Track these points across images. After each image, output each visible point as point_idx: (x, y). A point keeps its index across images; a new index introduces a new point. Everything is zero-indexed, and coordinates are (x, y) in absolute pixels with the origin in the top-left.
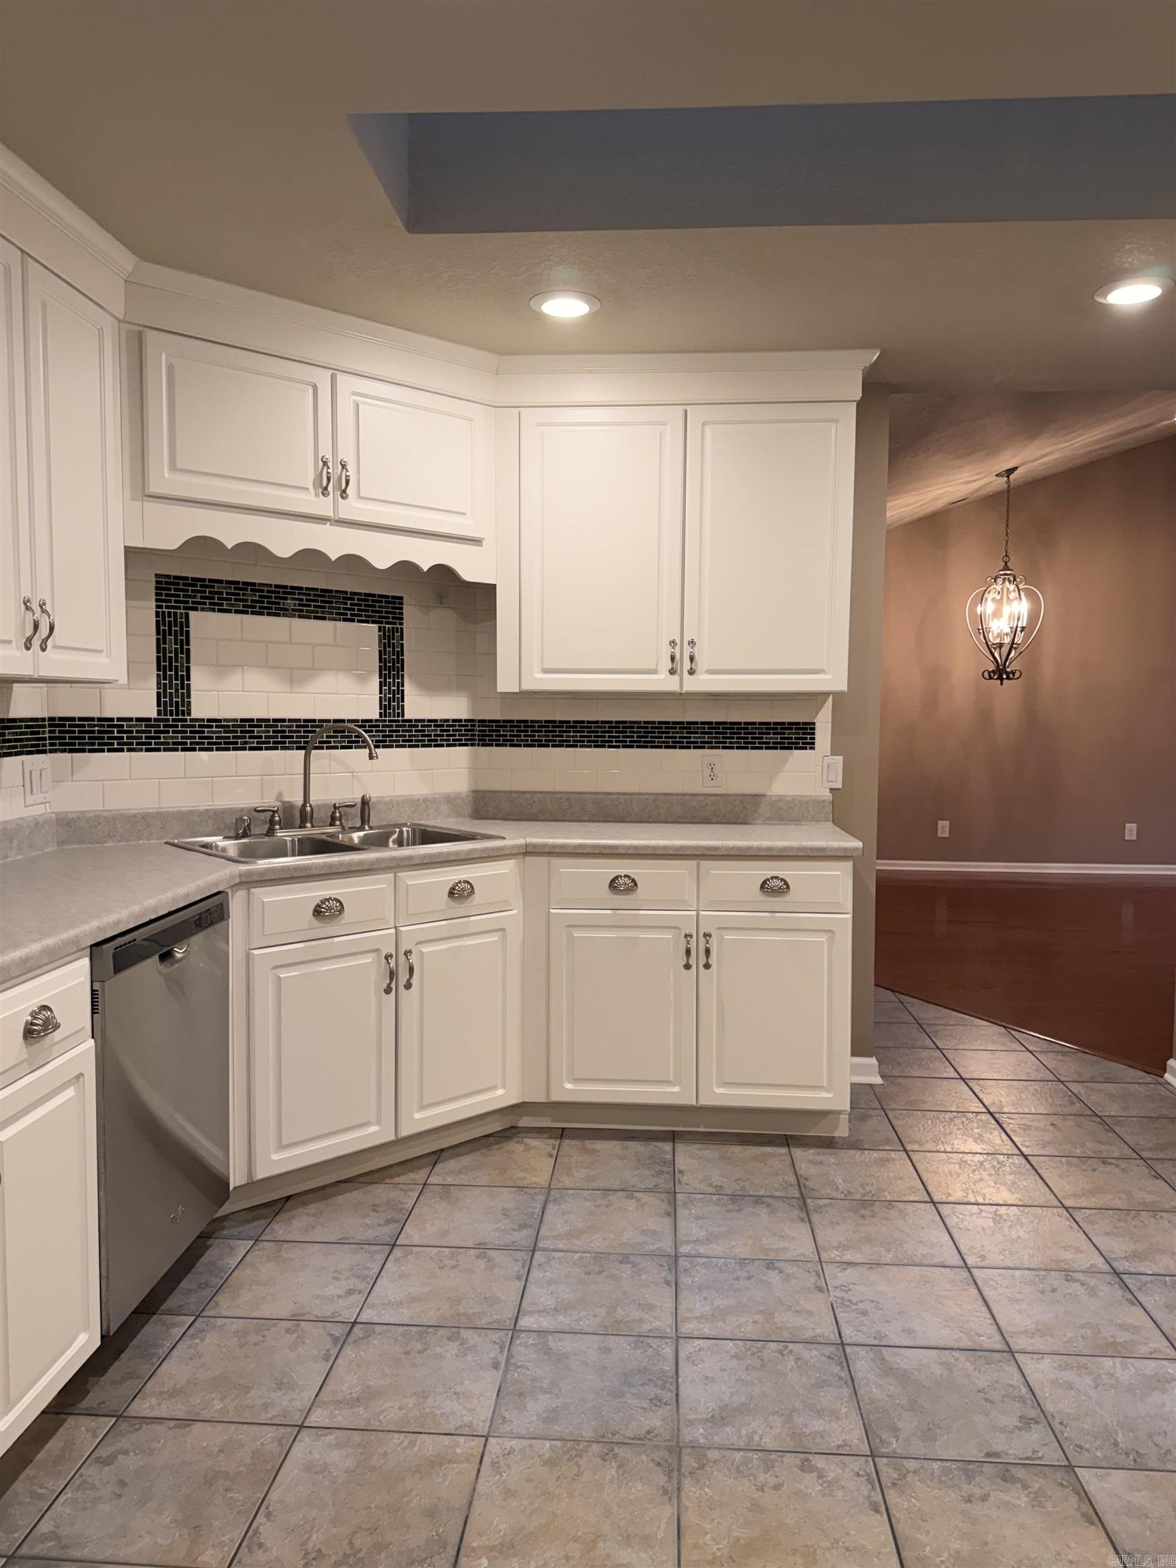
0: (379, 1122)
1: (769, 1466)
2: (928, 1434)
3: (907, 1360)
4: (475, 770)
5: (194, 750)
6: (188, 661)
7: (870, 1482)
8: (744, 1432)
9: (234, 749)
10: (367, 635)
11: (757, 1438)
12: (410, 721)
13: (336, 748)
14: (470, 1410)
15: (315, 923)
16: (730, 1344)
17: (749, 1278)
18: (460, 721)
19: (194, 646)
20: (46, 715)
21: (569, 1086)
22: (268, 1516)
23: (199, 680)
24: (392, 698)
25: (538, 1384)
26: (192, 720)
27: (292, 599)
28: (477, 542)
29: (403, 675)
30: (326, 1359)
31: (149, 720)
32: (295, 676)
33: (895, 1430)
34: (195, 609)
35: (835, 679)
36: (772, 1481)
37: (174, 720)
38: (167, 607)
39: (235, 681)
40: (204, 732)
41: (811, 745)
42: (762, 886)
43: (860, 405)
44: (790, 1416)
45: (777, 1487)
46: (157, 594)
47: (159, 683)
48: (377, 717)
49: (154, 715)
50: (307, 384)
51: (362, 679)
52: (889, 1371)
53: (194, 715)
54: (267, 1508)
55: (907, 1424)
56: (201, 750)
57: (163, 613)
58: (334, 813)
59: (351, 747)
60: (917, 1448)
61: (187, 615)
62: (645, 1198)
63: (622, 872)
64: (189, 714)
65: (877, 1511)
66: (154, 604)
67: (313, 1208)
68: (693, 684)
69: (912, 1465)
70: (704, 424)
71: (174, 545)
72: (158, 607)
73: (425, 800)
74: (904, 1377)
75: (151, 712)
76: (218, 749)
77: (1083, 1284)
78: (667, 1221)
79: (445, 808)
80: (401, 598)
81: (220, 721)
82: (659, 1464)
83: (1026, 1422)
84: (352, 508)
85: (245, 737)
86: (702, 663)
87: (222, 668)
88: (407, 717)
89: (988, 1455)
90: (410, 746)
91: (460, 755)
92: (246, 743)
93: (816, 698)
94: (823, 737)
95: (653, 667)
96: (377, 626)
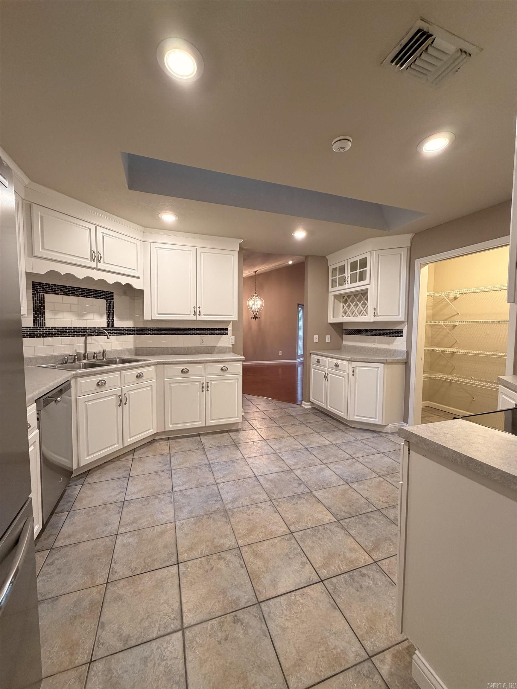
0: (118, 443)
1: (249, 509)
2: (281, 493)
3: (271, 477)
4: (135, 341)
5: (47, 337)
6: (44, 309)
7: (272, 506)
8: (240, 503)
9: (60, 337)
10: (103, 303)
11: (244, 503)
12: (116, 328)
13: (94, 336)
14: (168, 516)
15: (98, 387)
16: (230, 482)
17: (229, 466)
18: (131, 328)
19: (46, 305)
21: (171, 426)
22: (115, 563)
23: (48, 315)
24: (110, 321)
25: (184, 504)
26: (46, 328)
27: (79, 291)
28: (138, 278)
29: (114, 315)
30: (119, 513)
31: (31, 328)
32: (80, 315)
33: (274, 493)
34: (47, 293)
35: (235, 318)
36: (251, 512)
37: (39, 328)
38: (36, 292)
39: (60, 316)
40: (50, 331)
41: (227, 334)
42: (221, 369)
43: (238, 252)
44: (250, 496)
45: (252, 514)
46: (33, 288)
47: (34, 316)
48: (106, 327)
50: (88, 228)
51: (101, 315)
52: (268, 480)
53: (47, 326)
54: (114, 560)
55: (276, 492)
56: (49, 337)
57: (35, 294)
58: (94, 355)
59: (98, 336)
60: (280, 496)
61: (44, 295)
62: (197, 451)
63: (184, 368)
64: (45, 326)
65: (276, 513)
66: (32, 291)
67: (99, 472)
68: (199, 318)
69: (280, 500)
70: (201, 252)
71: (44, 272)
72: (33, 292)
73: (122, 351)
74: (271, 481)
75: (31, 325)
76: (55, 337)
77: (301, 452)
78: (204, 456)
79: (127, 353)
80: (113, 292)
81: (55, 328)
82: (223, 516)
83: (300, 484)
84: (101, 266)
85: (64, 333)
86: (202, 313)
87: (56, 312)
89: (295, 494)
90: (116, 335)
91: (131, 337)
92: (64, 335)
93: (228, 322)
94: (230, 332)
95: (189, 313)
96: (106, 300)
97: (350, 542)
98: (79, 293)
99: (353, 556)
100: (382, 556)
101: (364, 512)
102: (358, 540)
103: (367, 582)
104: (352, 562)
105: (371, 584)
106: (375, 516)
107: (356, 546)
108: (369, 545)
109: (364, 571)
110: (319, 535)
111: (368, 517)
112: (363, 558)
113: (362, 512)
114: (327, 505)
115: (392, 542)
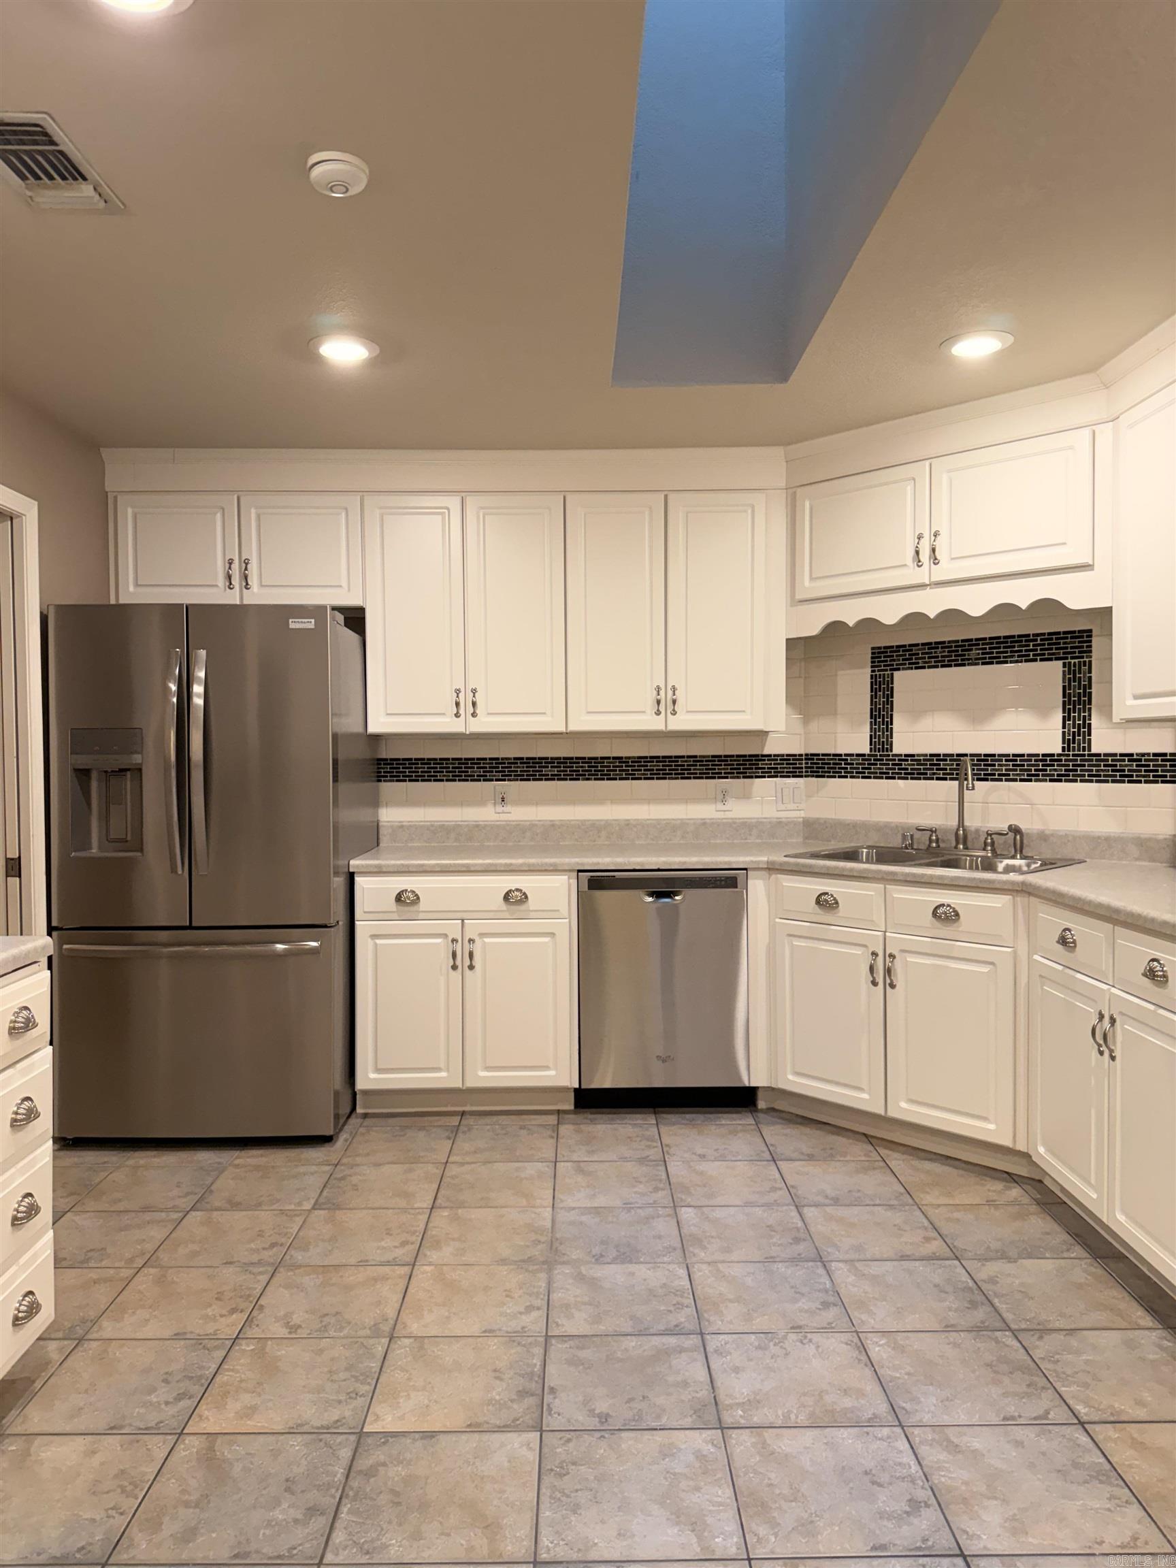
5: (894, 778)
6: (892, 710)
9: (925, 779)
10: (1053, 671)
12: (1099, 755)
13: (1015, 780)
18: (1165, 755)
19: (896, 698)
20: (803, 752)
23: (899, 723)
24: (1077, 731)
26: (893, 755)
27: (977, 649)
28: (1086, 567)
29: (1090, 709)
31: (864, 755)
32: (978, 715)
34: (898, 669)
37: (880, 755)
38: (879, 671)
39: (927, 722)
40: (902, 765)
46: (872, 662)
47: (871, 729)
48: (1060, 751)
49: (867, 751)
51: (1043, 712)
53: (895, 751)
56: (899, 778)
57: (876, 675)
58: (986, 839)
59: (1030, 780)
61: (892, 674)
64: (891, 751)
66: (869, 670)
71: (815, 631)
72: (873, 671)
73: (1108, 839)
75: (866, 750)
76: (912, 779)
79: (1134, 850)
80: (1090, 631)
81: (913, 756)
84: (949, 570)
85: (933, 769)
87: (916, 714)
88: (1094, 751)
90: (1097, 781)
91: (1164, 792)
92: (934, 774)
96: (1060, 663)
97: (274, 1419)
98: (974, 652)
99: (233, 1406)
100: (181, 1452)
101: (343, 1515)
102: (261, 1438)
103: (163, 1394)
104: (226, 1394)
105: (153, 1398)
106: (300, 1533)
107: (251, 1425)
108: (225, 1450)
109: (186, 1404)
110: (342, 1375)
111: (312, 1511)
112: (211, 1420)
113: (344, 1509)
114: (441, 1437)
115: (187, 1505)
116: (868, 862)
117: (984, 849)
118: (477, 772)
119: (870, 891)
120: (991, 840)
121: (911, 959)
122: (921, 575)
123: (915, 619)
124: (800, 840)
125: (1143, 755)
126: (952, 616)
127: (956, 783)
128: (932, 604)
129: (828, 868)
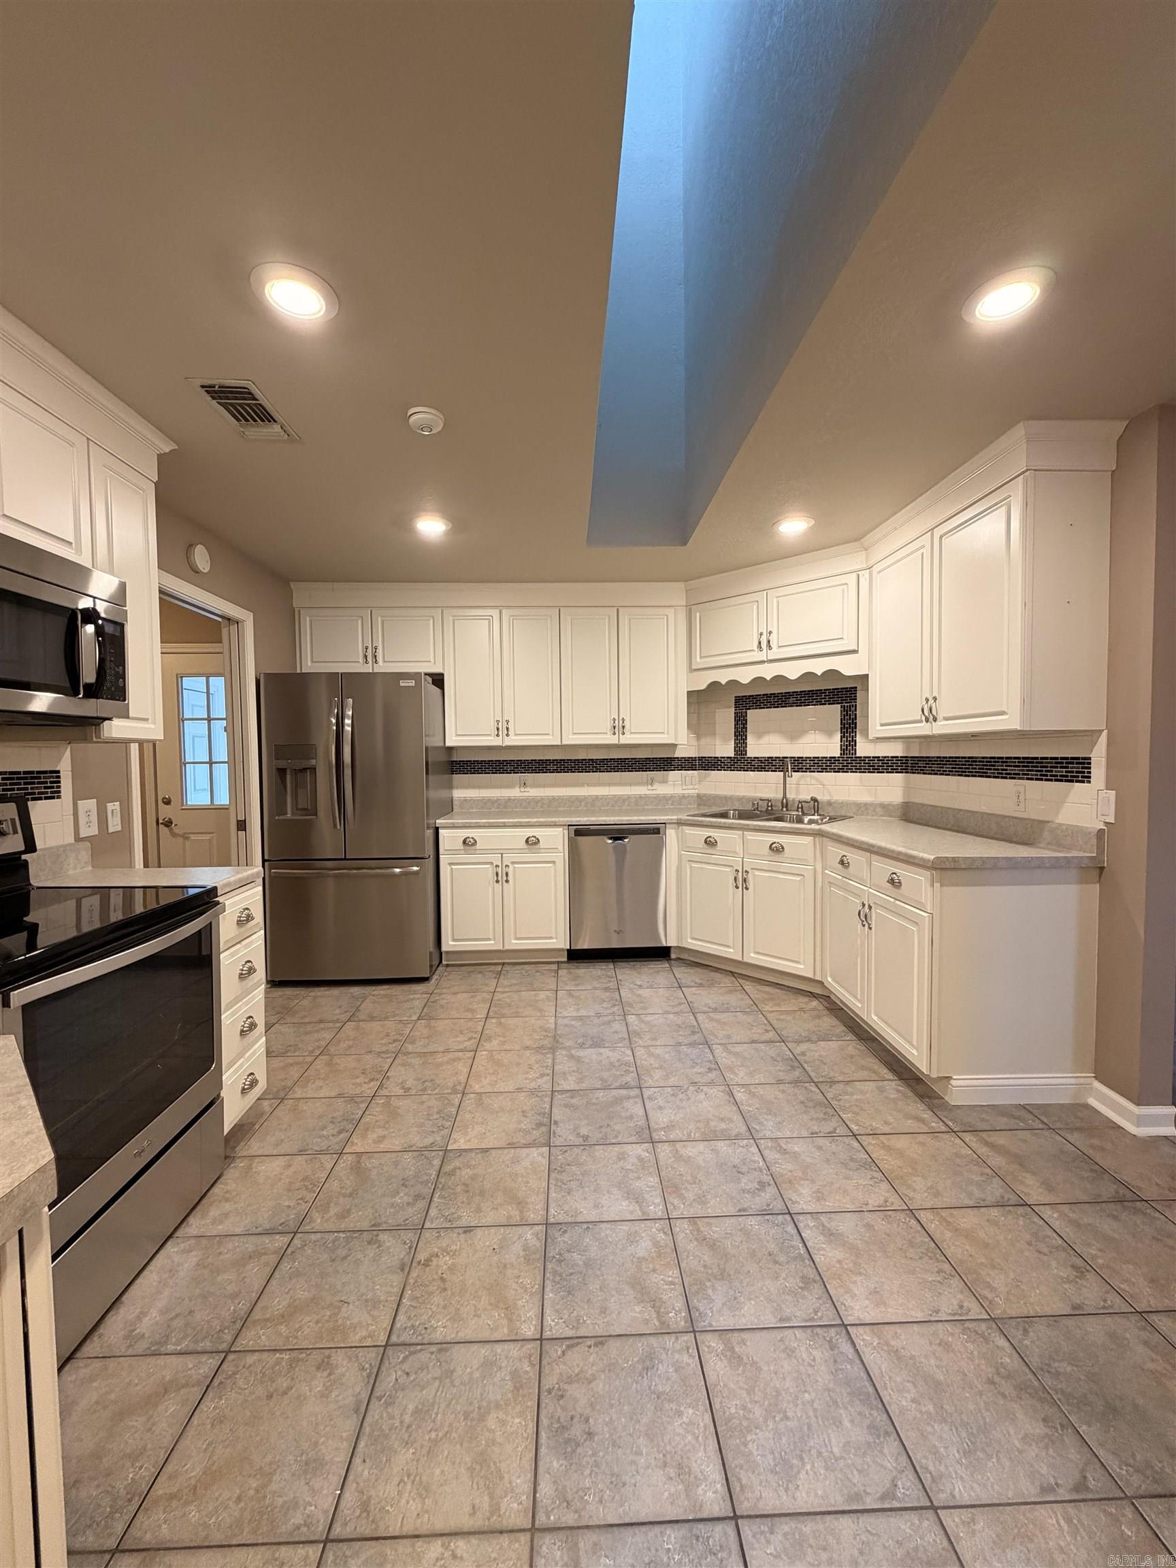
0: (733, 948)
4: (907, 789)
5: (748, 771)
6: (746, 732)
9: (764, 771)
10: (833, 712)
12: (861, 757)
13: (815, 772)
15: (706, 846)
18: (897, 757)
19: (749, 726)
20: (697, 756)
23: (750, 740)
24: (849, 744)
26: (747, 758)
27: (793, 698)
28: (853, 652)
29: (856, 732)
31: (731, 758)
32: (793, 736)
34: (750, 709)
37: (740, 758)
38: (739, 710)
39: (766, 739)
40: (752, 763)
46: (735, 705)
47: (735, 743)
48: (839, 755)
49: (733, 755)
51: (830, 734)
53: (748, 755)
56: (751, 771)
57: (737, 712)
59: (823, 772)
61: (747, 712)
63: (844, 853)
64: (746, 755)
66: (734, 709)
71: (703, 687)
73: (865, 804)
75: (732, 755)
76: (758, 771)
79: (879, 810)
80: (856, 687)
81: (759, 758)
84: (775, 653)
85: (769, 766)
86: (941, 712)
87: (759, 735)
88: (858, 755)
90: (860, 772)
91: (898, 778)
92: (770, 768)
96: (839, 705)
97: (395, 1143)
98: (791, 700)
99: (372, 1136)
100: (341, 1164)
101: (436, 1199)
102: (388, 1155)
103: (331, 1130)
104: (367, 1130)
105: (325, 1133)
106: (410, 1210)
107: (383, 1146)
108: (367, 1163)
109: (344, 1135)
110: (435, 1116)
111: (418, 1197)
112: (359, 1144)
113: (436, 1195)
114: (493, 1152)
115: (344, 1196)
116: (733, 819)
117: (797, 811)
118: (509, 768)
119: (735, 835)
120: (801, 805)
121: (757, 873)
122: (762, 656)
123: (759, 680)
124: (695, 806)
125: (885, 757)
126: (779, 679)
127: (782, 773)
128: (768, 672)
129: (711, 822)
